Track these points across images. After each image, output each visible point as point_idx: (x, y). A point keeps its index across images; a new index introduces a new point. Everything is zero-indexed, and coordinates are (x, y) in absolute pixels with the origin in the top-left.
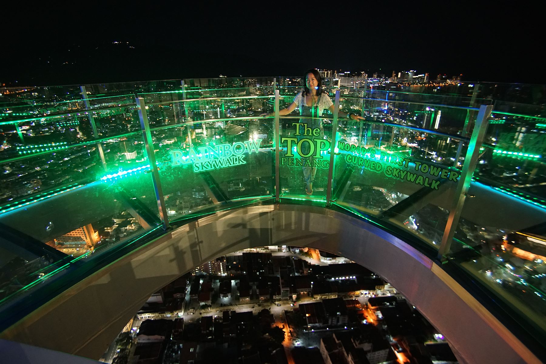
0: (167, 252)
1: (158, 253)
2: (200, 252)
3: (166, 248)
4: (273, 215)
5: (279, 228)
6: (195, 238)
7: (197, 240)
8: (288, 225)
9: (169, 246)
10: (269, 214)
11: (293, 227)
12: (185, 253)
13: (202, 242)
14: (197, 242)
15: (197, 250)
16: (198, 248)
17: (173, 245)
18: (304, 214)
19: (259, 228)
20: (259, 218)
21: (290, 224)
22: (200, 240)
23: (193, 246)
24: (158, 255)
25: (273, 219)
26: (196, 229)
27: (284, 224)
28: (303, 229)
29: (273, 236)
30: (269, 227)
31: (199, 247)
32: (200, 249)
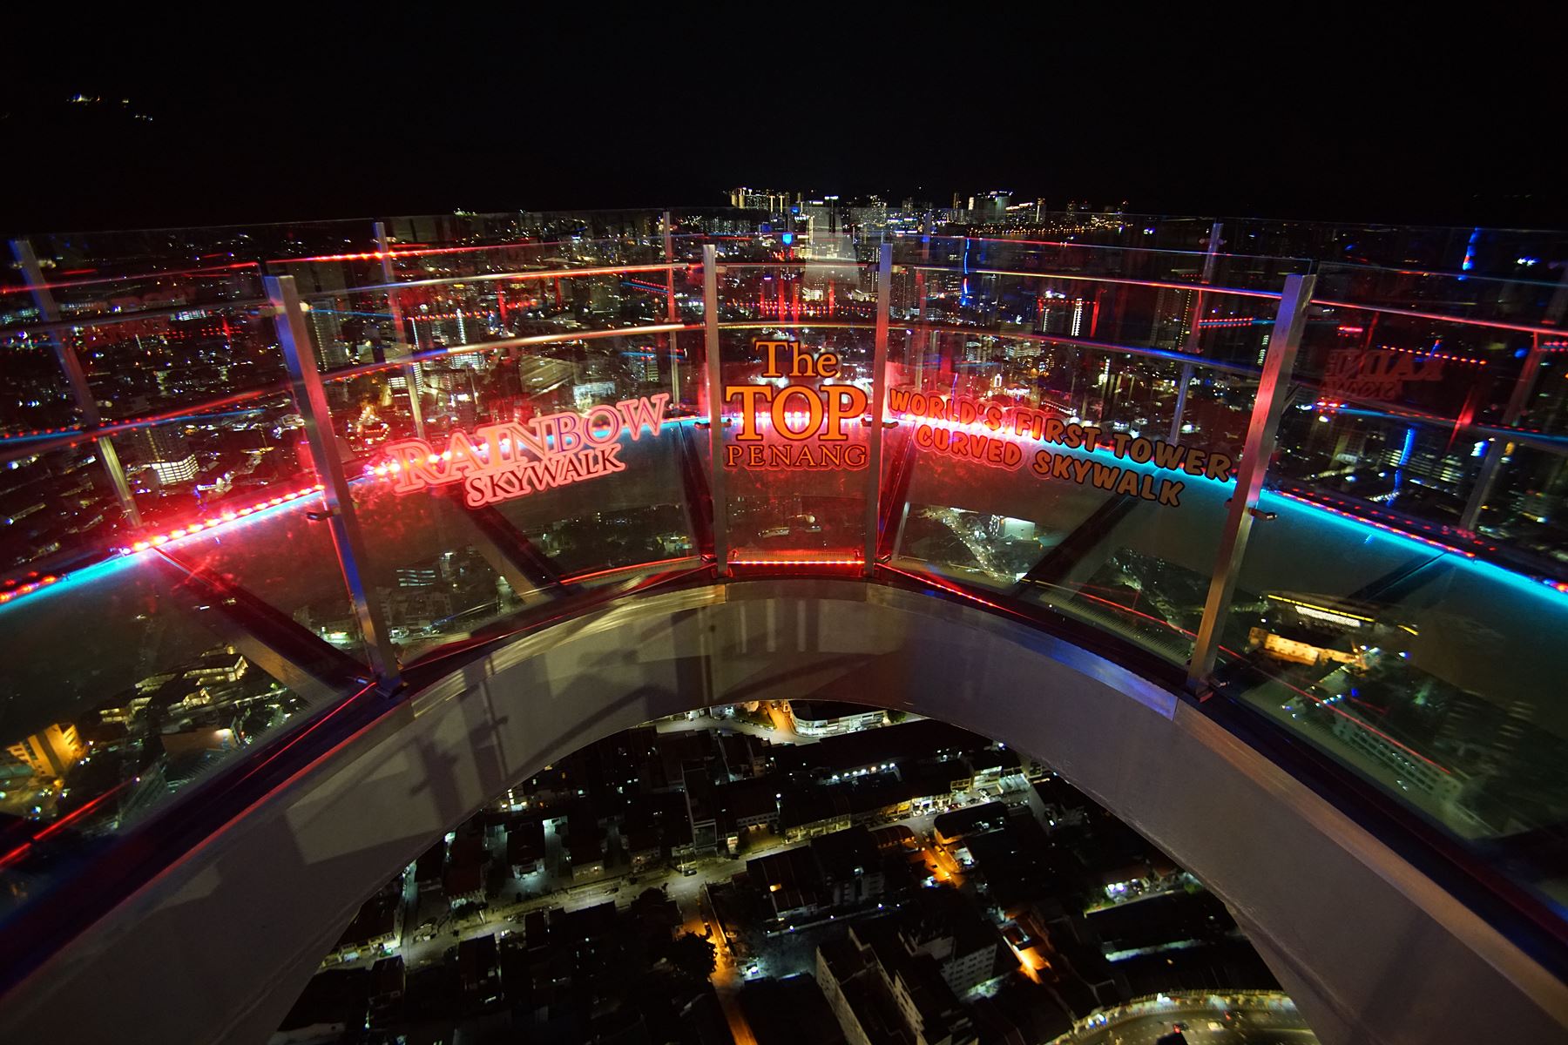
0: (399, 764)
1: (371, 772)
2: (502, 753)
3: (399, 750)
4: (713, 616)
5: (729, 652)
6: (485, 712)
7: (489, 716)
8: (757, 641)
9: (403, 747)
10: (700, 615)
11: (771, 644)
12: (454, 760)
13: (504, 720)
14: (491, 723)
15: (493, 747)
16: (494, 740)
17: (416, 740)
18: (802, 605)
19: (672, 656)
20: (670, 630)
21: (763, 638)
22: (498, 716)
23: (478, 734)
24: (376, 776)
25: (713, 629)
26: (485, 684)
27: (744, 637)
28: (802, 647)
29: (713, 677)
30: (702, 653)
31: (498, 737)
32: (500, 744)
